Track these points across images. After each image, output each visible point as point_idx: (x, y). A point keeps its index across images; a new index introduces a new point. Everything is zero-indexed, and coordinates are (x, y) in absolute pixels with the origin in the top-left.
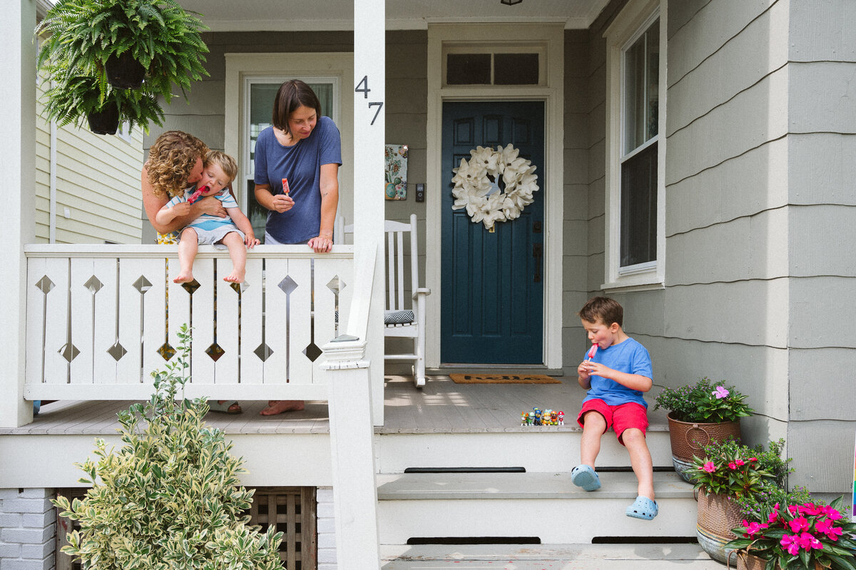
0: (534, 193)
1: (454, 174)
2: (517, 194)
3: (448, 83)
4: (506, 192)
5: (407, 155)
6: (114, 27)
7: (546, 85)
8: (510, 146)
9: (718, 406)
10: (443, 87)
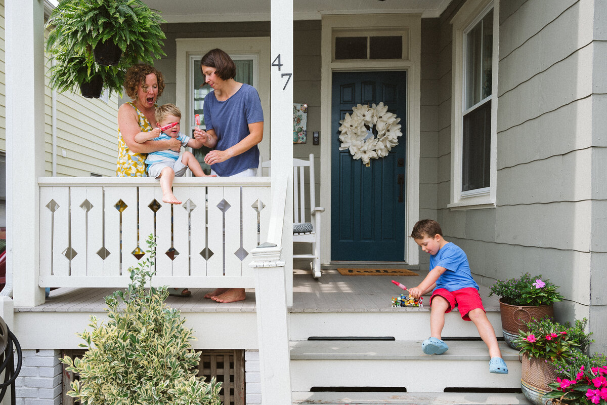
0: (398, 138)
1: (341, 125)
2: (387, 138)
3: (336, 59)
4: (378, 137)
5: (306, 111)
6: (101, 21)
7: (407, 59)
8: (381, 104)
9: (537, 294)
10: (332, 61)
